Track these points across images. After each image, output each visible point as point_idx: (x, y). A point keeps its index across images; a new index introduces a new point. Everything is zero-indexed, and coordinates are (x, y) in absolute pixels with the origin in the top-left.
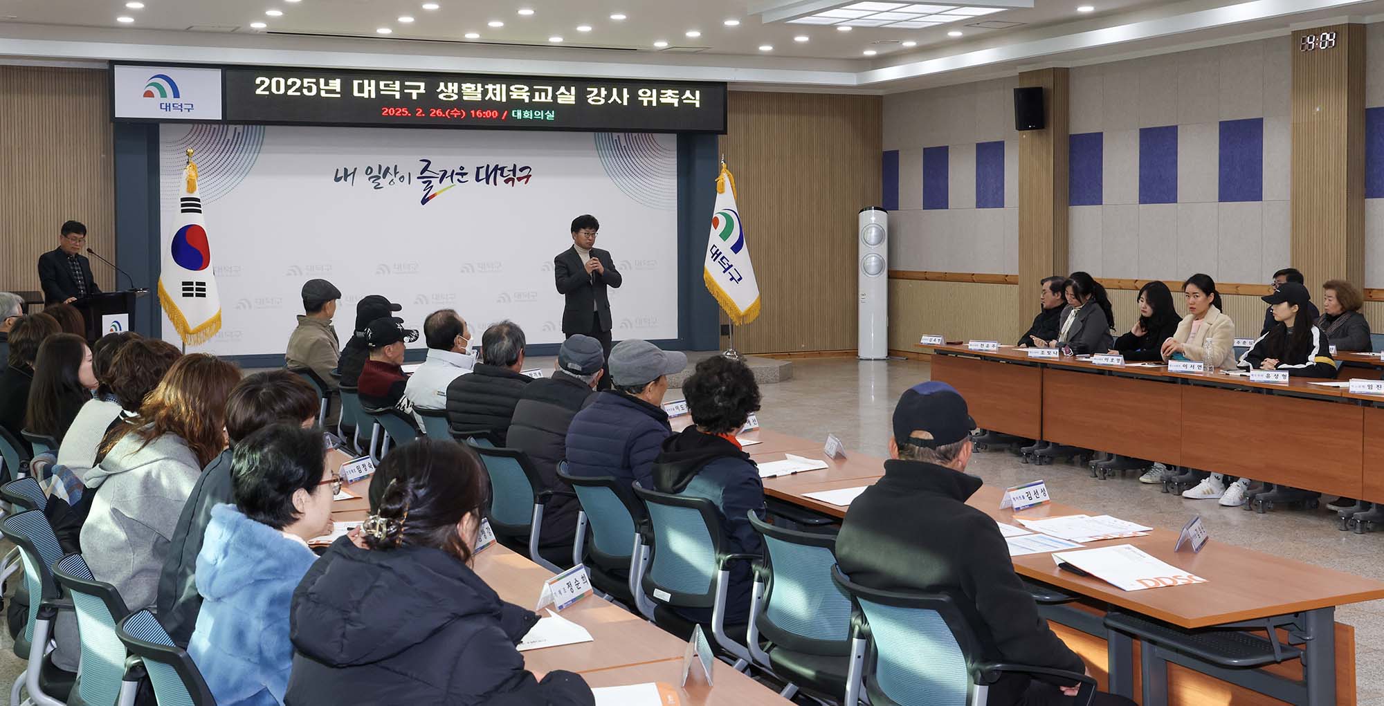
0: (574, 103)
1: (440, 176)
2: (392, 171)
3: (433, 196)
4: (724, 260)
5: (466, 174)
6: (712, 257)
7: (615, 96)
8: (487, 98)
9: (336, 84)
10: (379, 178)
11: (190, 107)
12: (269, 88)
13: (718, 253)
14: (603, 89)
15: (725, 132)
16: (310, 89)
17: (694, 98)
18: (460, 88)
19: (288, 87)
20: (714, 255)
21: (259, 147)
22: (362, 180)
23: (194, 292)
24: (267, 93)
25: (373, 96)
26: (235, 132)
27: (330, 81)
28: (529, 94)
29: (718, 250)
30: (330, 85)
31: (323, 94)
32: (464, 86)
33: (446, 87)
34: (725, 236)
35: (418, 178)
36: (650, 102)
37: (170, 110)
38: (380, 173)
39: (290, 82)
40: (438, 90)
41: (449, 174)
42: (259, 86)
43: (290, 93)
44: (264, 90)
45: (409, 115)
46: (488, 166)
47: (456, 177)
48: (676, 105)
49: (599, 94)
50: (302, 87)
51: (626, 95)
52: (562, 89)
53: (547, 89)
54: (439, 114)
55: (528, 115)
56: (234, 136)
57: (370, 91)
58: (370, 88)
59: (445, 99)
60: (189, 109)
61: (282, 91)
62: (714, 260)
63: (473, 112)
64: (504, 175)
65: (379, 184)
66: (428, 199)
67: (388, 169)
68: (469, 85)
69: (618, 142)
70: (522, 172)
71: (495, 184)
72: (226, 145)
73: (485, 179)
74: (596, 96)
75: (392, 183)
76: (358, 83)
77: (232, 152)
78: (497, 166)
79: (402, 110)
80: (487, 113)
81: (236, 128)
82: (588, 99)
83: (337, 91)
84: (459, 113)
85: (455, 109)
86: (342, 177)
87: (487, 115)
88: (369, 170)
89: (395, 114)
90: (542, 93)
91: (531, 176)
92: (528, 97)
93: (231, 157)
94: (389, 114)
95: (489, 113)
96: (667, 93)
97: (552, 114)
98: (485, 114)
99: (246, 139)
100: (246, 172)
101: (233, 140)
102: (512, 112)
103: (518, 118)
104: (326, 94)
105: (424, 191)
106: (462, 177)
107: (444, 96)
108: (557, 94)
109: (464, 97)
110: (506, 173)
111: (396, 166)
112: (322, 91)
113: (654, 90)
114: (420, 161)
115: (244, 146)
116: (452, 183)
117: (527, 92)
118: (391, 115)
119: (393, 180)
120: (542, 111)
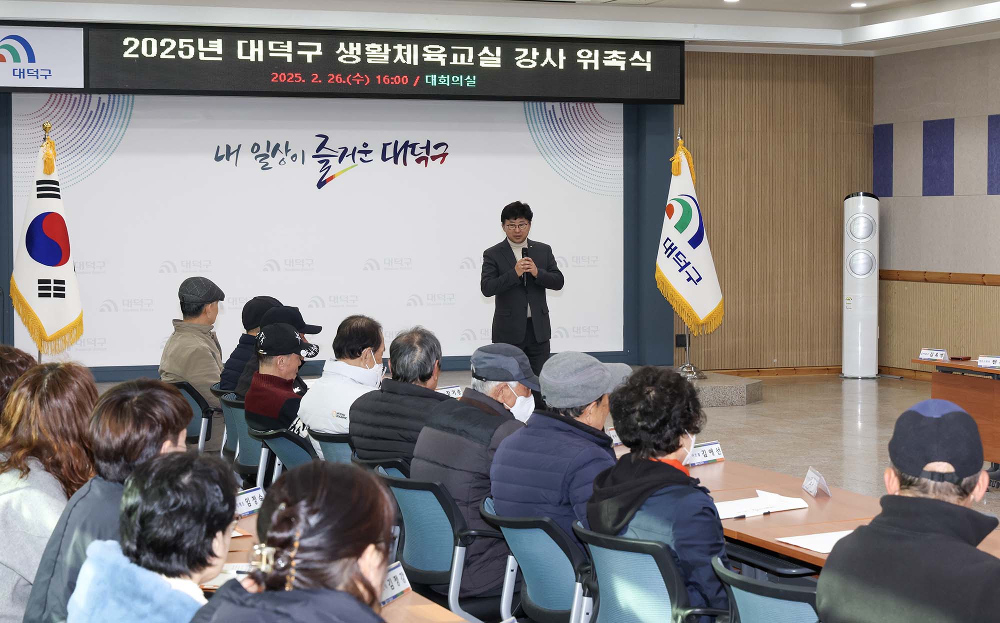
0: (500, 66)
1: (339, 154)
2: (282, 148)
3: (332, 178)
4: (680, 256)
5: (370, 152)
6: (666, 253)
7: (549, 58)
8: (395, 61)
9: (217, 45)
10: (267, 156)
11: (47, 73)
12: (138, 51)
13: (673, 247)
14: (534, 50)
15: (681, 101)
16: (186, 51)
17: (643, 60)
18: (363, 49)
19: (161, 49)
20: (667, 250)
21: (127, 120)
22: (247, 158)
23: (52, 292)
24: (137, 56)
25: (261, 59)
26: (99, 102)
27: (210, 42)
28: (445, 56)
29: (672, 244)
30: (210, 46)
31: (202, 57)
32: (368, 47)
33: (347, 48)
34: (681, 226)
35: (314, 157)
36: (591, 65)
37: (24, 78)
38: (268, 151)
39: (163, 43)
40: (338, 52)
41: (350, 152)
42: (127, 48)
43: (163, 56)
44: (133, 53)
45: (304, 81)
46: (396, 142)
47: (358, 156)
48: (623, 69)
49: (529, 56)
50: (177, 48)
51: (562, 58)
52: (486, 50)
53: (468, 50)
54: (339, 79)
55: (445, 80)
56: (98, 108)
57: (256, 53)
58: (256, 50)
59: (345, 62)
60: (46, 76)
61: (154, 53)
62: (668, 256)
63: (378, 77)
64: (416, 153)
65: (260, 162)
66: (325, 182)
67: (277, 146)
68: (374, 45)
69: (552, 112)
70: (437, 149)
71: (405, 164)
72: (89, 118)
73: (392, 157)
74: (526, 57)
75: (282, 163)
76: (243, 43)
77: (96, 126)
78: (407, 142)
79: (294, 76)
80: (395, 78)
81: (100, 98)
82: (517, 61)
83: (218, 53)
84: (362, 79)
85: (358, 74)
86: (224, 155)
87: (395, 81)
88: (256, 147)
89: (286, 80)
90: (461, 55)
91: (447, 154)
92: (444, 59)
93: (94, 132)
94: (279, 80)
95: (397, 79)
96: (611, 54)
97: (473, 80)
98: (393, 81)
99: (111, 112)
100: (112, 149)
101: (97, 112)
102: (425, 77)
103: (433, 85)
104: (205, 56)
105: (320, 172)
106: (366, 156)
107: (344, 59)
108: (479, 55)
109: (368, 59)
110: (417, 151)
111: (287, 143)
112: (200, 53)
113: (595, 51)
114: (316, 136)
115: (109, 119)
116: (354, 162)
117: (443, 53)
118: (281, 81)
119: (283, 159)
120: (461, 77)
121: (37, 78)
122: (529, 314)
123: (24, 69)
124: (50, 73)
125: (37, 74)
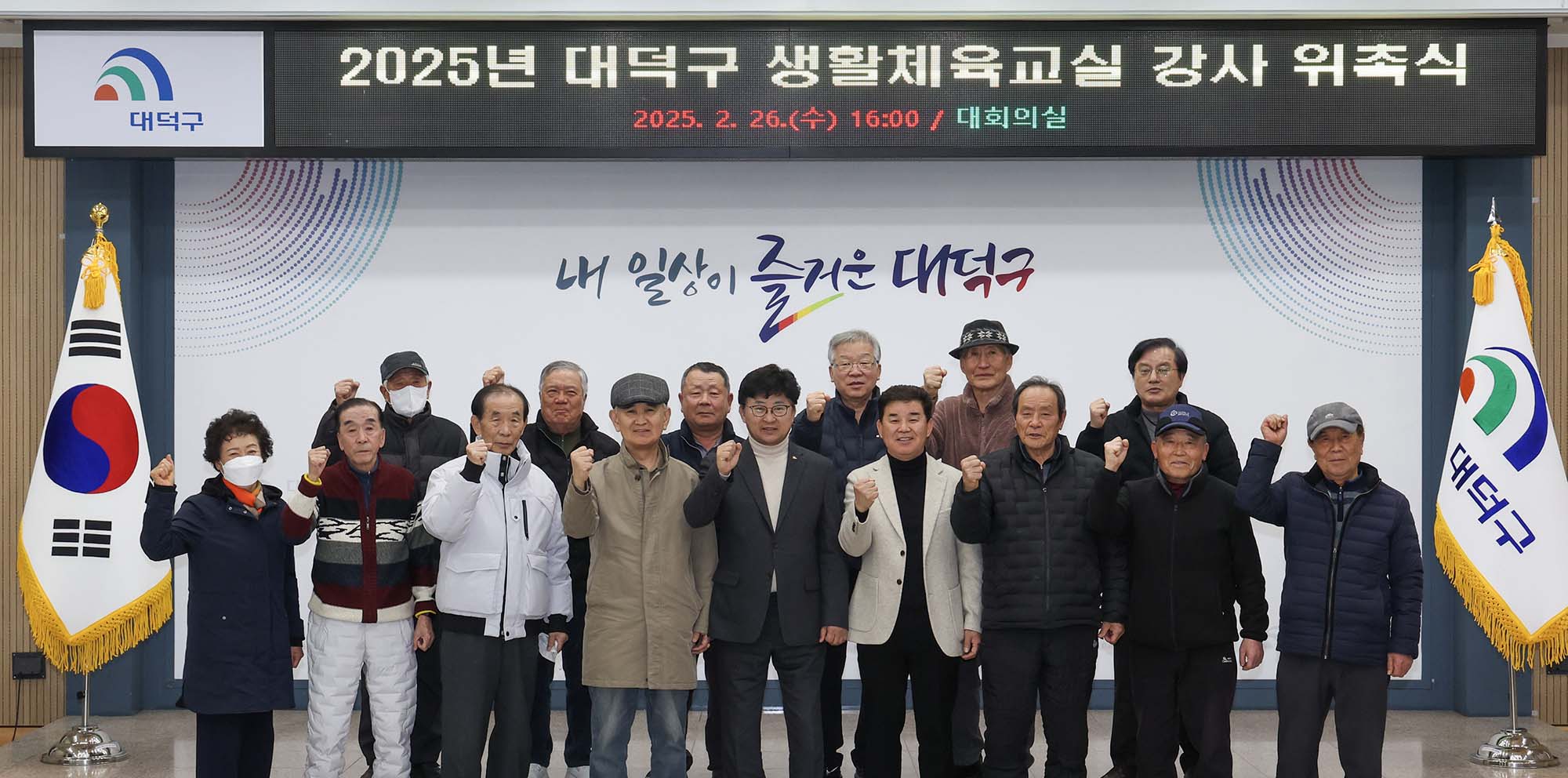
0: (1118, 84)
1: (806, 274)
2: (691, 262)
3: (790, 320)
4: (1484, 487)
5: (869, 268)
6: (1454, 478)
7: (1229, 66)
8: (892, 81)
9: (525, 58)
10: (659, 279)
11: (194, 119)
12: (369, 72)
13: (1468, 467)
14: (1197, 49)
15: (1540, 149)
16: (464, 72)
17: (1449, 63)
18: (824, 58)
19: (413, 69)
20: (1457, 472)
22: (620, 284)
23: (80, 545)
24: (367, 83)
25: (612, 83)
26: (336, 180)
27: (512, 52)
28: (1000, 66)
29: (1468, 459)
30: (511, 59)
31: (494, 81)
32: (835, 52)
33: (790, 55)
34: (1488, 420)
35: (754, 279)
36: (1326, 77)
37: (151, 129)
38: (662, 268)
39: (418, 56)
40: (771, 65)
41: (828, 268)
42: (347, 68)
43: (419, 80)
44: (358, 77)
45: (700, 125)
46: (924, 249)
47: (844, 277)
48: (1400, 82)
49: (1185, 62)
50: (445, 66)
51: (1259, 65)
52: (1089, 51)
53: (1049, 53)
54: (773, 121)
55: (998, 116)
56: (334, 188)
57: (604, 71)
58: (604, 65)
59: (786, 85)
60: (192, 125)
61: (401, 76)
62: (1458, 487)
63: (857, 114)
64: (965, 270)
65: (646, 289)
66: (777, 329)
67: (681, 258)
68: (846, 49)
69: (1261, 182)
70: (1009, 261)
71: (942, 291)
72: (317, 209)
73: (914, 279)
74: (1178, 65)
75: (690, 291)
76: (576, 53)
77: (329, 224)
78: (947, 247)
79: (681, 115)
80: (892, 116)
81: (338, 171)
82: (1157, 72)
83: (527, 73)
84: (821, 118)
85: (813, 109)
86: (576, 277)
87: (892, 121)
88: (638, 261)
89: (664, 124)
90: (1035, 63)
91: (1031, 271)
92: (998, 74)
93: (327, 236)
94: (649, 125)
95: (896, 116)
96: (1374, 53)
97: (1060, 115)
98: (887, 121)
99: (361, 193)
100: (359, 268)
101: (331, 197)
102: (957, 112)
103: (972, 126)
104: (501, 79)
105: (767, 309)
106: (860, 277)
107: (785, 79)
108: (1074, 63)
109: (834, 78)
110: (968, 264)
111: (701, 252)
112: (491, 74)
113: (1336, 45)
114: (759, 238)
115: (355, 210)
116: (837, 290)
117: (995, 61)
118: (654, 126)
119: (693, 283)
120: (1035, 108)
121: (177, 129)
122: (774, 588)
123: (151, 114)
124: (200, 120)
125: (177, 121)
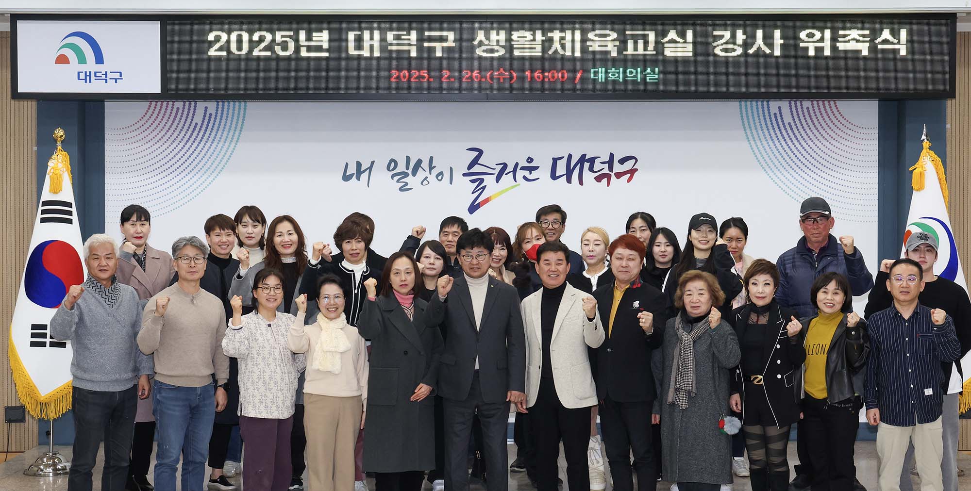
0: (690, 54)
1: (496, 172)
2: (425, 165)
3: (486, 201)
5: (536, 168)
7: (759, 44)
8: (550, 52)
9: (323, 38)
10: (406, 175)
11: (117, 76)
12: (226, 47)
14: (739, 33)
15: (952, 94)
16: (284, 46)
17: (895, 41)
18: (509, 39)
19: (253, 45)
22: (381, 177)
24: (224, 53)
25: (377, 54)
26: (205, 113)
27: (314, 34)
28: (617, 43)
30: (314, 39)
31: (304, 53)
32: (515, 35)
33: (487, 37)
35: (465, 175)
36: (819, 50)
37: (90, 82)
38: (407, 168)
39: (256, 37)
40: (475, 42)
41: (510, 168)
42: (212, 44)
43: (256, 52)
44: (219, 50)
45: (431, 80)
46: (570, 156)
47: (520, 174)
48: (865, 53)
49: (733, 40)
50: (273, 43)
51: (778, 42)
52: (672, 34)
53: (648, 35)
54: (477, 77)
55: (616, 74)
56: (204, 119)
57: (372, 47)
58: (372, 42)
59: (485, 55)
60: (116, 80)
61: (245, 49)
63: (528, 73)
64: (595, 169)
65: (398, 181)
66: (478, 206)
67: (419, 162)
68: (522, 33)
69: (778, 115)
70: (622, 164)
71: (581, 183)
72: (193, 132)
73: (565, 175)
74: (727, 42)
75: (425, 182)
76: (355, 35)
77: (201, 141)
78: (584, 155)
79: (419, 73)
80: (550, 74)
81: (206, 108)
82: (715, 47)
83: (324, 47)
84: (506, 75)
85: (502, 69)
86: (354, 174)
87: (550, 77)
88: (393, 164)
89: (409, 79)
90: (639, 41)
91: (636, 170)
92: (616, 48)
93: (200, 148)
94: (400, 79)
95: (553, 74)
96: (849, 35)
97: (654, 74)
98: (547, 77)
99: (220, 122)
100: (219, 168)
101: (202, 124)
102: (590, 72)
103: (600, 81)
104: (308, 51)
105: (472, 193)
106: (530, 174)
107: (484, 51)
108: (663, 41)
109: (515, 50)
110: (597, 166)
111: (431, 158)
112: (301, 48)
113: (826, 30)
114: (467, 150)
115: (217, 132)
116: (516, 182)
117: (615, 40)
118: (403, 80)
119: (427, 177)
120: (639, 69)
121: (106, 82)
122: (477, 367)
123: (90, 72)
124: (121, 76)
125: (106, 77)
